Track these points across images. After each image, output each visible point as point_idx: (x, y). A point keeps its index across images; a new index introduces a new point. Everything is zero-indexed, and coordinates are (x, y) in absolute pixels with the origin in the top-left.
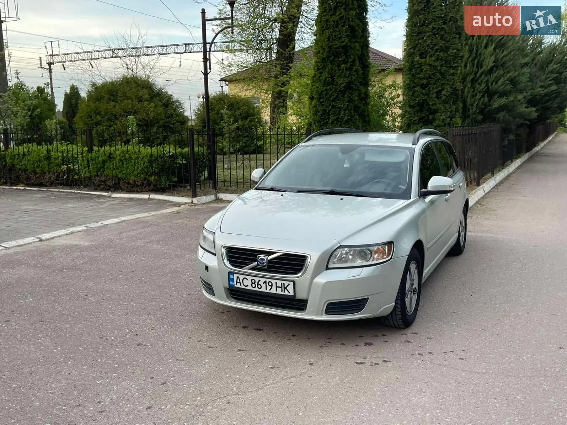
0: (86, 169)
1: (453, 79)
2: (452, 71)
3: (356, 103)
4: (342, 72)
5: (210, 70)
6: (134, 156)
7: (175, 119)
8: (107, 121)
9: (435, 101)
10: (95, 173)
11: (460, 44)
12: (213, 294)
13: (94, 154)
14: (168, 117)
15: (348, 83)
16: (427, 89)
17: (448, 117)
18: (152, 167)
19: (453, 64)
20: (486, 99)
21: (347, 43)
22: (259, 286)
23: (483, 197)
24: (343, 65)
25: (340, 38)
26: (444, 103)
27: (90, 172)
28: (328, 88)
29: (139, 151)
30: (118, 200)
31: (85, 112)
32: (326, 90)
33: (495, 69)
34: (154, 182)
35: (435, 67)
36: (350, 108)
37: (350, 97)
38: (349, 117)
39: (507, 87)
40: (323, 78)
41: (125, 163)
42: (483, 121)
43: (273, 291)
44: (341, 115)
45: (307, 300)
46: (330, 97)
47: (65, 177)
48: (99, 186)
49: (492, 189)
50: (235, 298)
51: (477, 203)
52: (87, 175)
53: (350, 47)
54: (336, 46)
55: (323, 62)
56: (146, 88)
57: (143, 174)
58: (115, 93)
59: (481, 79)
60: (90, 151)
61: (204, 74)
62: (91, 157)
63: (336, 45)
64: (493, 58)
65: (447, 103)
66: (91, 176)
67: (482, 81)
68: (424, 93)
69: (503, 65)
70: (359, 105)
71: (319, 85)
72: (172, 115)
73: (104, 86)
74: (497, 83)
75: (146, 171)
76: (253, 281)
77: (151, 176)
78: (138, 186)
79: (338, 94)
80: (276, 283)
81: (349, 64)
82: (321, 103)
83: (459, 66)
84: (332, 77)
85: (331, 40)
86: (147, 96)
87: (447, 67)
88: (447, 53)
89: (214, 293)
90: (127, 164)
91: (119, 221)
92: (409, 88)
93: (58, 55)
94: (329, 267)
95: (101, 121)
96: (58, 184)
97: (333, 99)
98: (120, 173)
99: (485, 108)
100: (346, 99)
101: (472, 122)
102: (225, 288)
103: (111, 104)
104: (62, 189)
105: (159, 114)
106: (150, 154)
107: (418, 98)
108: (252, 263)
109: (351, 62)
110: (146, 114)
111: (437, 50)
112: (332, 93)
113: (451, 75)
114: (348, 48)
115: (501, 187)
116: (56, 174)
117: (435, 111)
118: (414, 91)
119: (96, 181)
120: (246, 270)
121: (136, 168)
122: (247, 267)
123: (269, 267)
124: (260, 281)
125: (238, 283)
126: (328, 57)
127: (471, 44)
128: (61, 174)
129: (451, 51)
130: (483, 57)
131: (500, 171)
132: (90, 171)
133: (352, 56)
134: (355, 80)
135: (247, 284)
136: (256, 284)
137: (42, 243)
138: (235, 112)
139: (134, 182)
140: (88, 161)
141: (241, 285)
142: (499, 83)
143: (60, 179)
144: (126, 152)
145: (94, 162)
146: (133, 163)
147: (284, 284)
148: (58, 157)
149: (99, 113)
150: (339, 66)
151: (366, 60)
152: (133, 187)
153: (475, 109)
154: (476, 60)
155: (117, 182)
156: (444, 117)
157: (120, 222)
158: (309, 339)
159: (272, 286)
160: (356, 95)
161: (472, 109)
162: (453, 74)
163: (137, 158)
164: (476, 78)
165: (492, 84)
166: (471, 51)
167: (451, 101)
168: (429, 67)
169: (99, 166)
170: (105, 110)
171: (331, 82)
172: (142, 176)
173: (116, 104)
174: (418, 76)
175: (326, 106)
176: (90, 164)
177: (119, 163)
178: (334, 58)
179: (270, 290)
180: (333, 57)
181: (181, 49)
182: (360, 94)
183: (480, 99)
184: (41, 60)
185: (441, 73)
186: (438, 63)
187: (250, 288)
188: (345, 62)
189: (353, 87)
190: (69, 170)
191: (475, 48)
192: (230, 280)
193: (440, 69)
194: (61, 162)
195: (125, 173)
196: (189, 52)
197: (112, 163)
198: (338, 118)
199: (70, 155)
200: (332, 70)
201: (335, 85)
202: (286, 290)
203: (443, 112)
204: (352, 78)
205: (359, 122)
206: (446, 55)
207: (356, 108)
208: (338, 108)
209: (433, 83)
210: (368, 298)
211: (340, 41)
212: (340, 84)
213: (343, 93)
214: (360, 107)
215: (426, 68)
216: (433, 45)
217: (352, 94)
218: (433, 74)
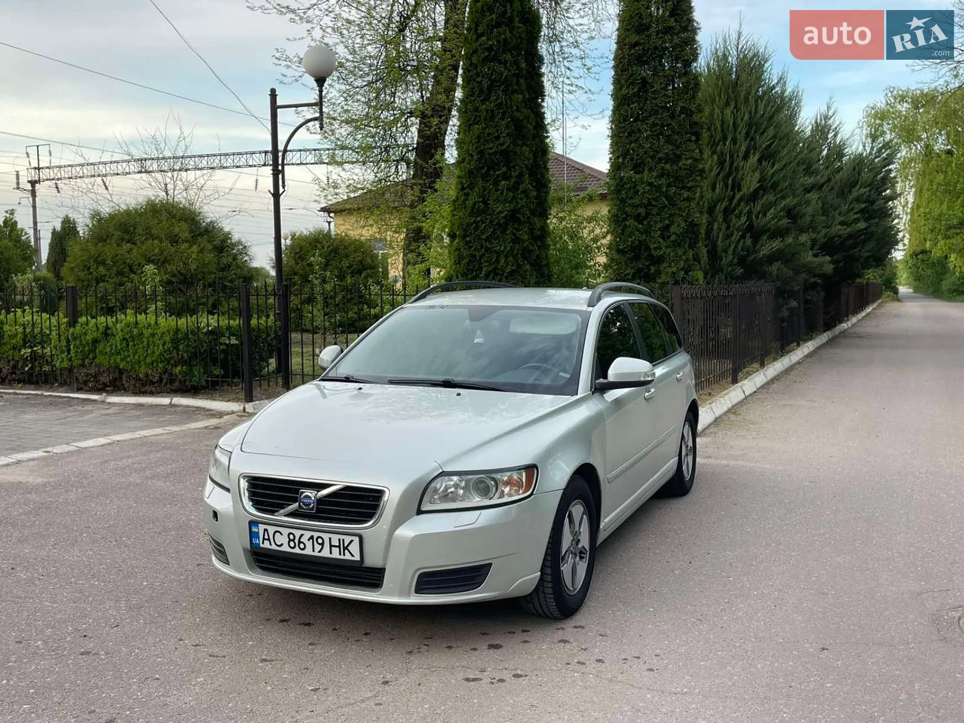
0: (64, 355)
1: (687, 207)
2: (686, 194)
3: (526, 244)
4: (502, 193)
5: (284, 188)
6: (147, 333)
7: (234, 272)
8: (116, 275)
9: (659, 242)
10: (80, 362)
11: (697, 151)
12: (226, 561)
13: (78, 327)
14: (223, 270)
15: (511, 210)
16: (645, 223)
17: (682, 269)
18: (178, 350)
19: (688, 183)
20: (749, 242)
21: (508, 146)
22: (302, 546)
23: (742, 401)
24: (503, 182)
25: (498, 138)
26: (673, 245)
27: (70, 360)
28: (479, 219)
29: (156, 322)
30: (116, 408)
31: (79, 261)
32: (474, 222)
33: (761, 192)
34: (180, 376)
35: (658, 188)
36: (515, 252)
37: (514, 234)
38: (514, 268)
39: (781, 222)
40: (470, 203)
41: (131, 344)
42: (746, 277)
43: (325, 553)
44: (501, 264)
45: (384, 569)
46: (483, 234)
47: (27, 369)
48: (86, 383)
49: (758, 389)
51: (729, 411)
52: (66, 364)
53: (515, 153)
54: (491, 151)
55: (470, 177)
56: (186, 221)
57: (161, 362)
58: (132, 229)
59: (740, 208)
60: (73, 323)
61: (272, 195)
62: (73, 334)
63: (491, 149)
64: (757, 175)
65: (679, 245)
66: (71, 366)
67: (741, 212)
68: (641, 230)
69: (774, 186)
70: (531, 247)
71: (464, 214)
72: (229, 266)
73: (112, 217)
74: (765, 215)
75: (167, 357)
76: (292, 537)
77: (176, 366)
78: (152, 383)
79: (495, 229)
80: (330, 539)
81: (513, 181)
82: (467, 243)
83: (698, 186)
84: (485, 202)
85: (482, 140)
86: (186, 234)
87: (678, 187)
88: (677, 165)
89: (227, 559)
90: (134, 345)
91: (109, 441)
92: (617, 221)
93: (47, 168)
94: (424, 508)
95: (106, 275)
96: (14, 380)
97: (487, 237)
98: (122, 360)
99: (748, 255)
100: (509, 237)
101: (726, 278)
102: (245, 550)
103: (125, 247)
104: (21, 389)
105: (208, 264)
106: (175, 327)
107: (631, 237)
108: (290, 505)
109: (516, 177)
110: (184, 264)
111: (660, 159)
112: (485, 228)
113: (684, 200)
114: (511, 154)
115: (775, 386)
116: (11, 363)
117: (660, 260)
118: (625, 226)
119: (81, 374)
120: (280, 517)
121: (149, 352)
122: (282, 511)
123: (319, 510)
124: (302, 535)
125: (265, 541)
126: (479, 169)
127: (722, 153)
128: (21, 363)
129: (684, 161)
130: (741, 173)
131: (775, 359)
132: (71, 357)
133: (517, 168)
134: (523, 206)
135: (281, 542)
136: (296, 541)
138: (340, 263)
139: (147, 375)
140: (68, 341)
141: (271, 544)
142: (769, 215)
143: (18, 372)
144: (133, 325)
145: (78, 342)
146: (145, 343)
147: (343, 540)
148: (16, 335)
149: (103, 263)
150: (496, 184)
151: (543, 176)
152: (143, 385)
153: (730, 257)
154: (731, 178)
155: (117, 375)
156: (674, 269)
157: (109, 444)
158: (391, 639)
159: (322, 544)
160: (526, 232)
161: (726, 257)
162: (688, 199)
163: (153, 335)
164: (732, 206)
165: (757, 217)
166: (721, 163)
167: (685, 243)
168: (647, 188)
169: (87, 349)
170: (113, 257)
171: (482, 209)
172: (160, 365)
173: (134, 246)
174: (630, 201)
175: (475, 250)
176: (72, 347)
177: (120, 344)
178: (488, 170)
179: (320, 552)
180: (486, 169)
181: (258, 159)
182: (532, 230)
183: (739, 240)
184: (18, 175)
185: (668, 197)
186: (663, 181)
187: (285, 548)
188: (506, 177)
189: (519, 218)
190: (34, 357)
191: (728, 159)
192: (253, 535)
193: (667, 191)
194: (21, 342)
195: (131, 361)
197: (110, 343)
198: (496, 268)
199: (37, 330)
200: (485, 190)
201: (490, 215)
202: (346, 551)
203: (673, 261)
204: (517, 203)
205: (531, 276)
206: (675, 168)
207: (526, 253)
208: (496, 252)
209: (655, 213)
210: (491, 564)
211: (498, 142)
212: (498, 213)
213: (503, 227)
214: (532, 251)
215: (643, 189)
216: (654, 151)
217: (518, 230)
218: (655, 199)
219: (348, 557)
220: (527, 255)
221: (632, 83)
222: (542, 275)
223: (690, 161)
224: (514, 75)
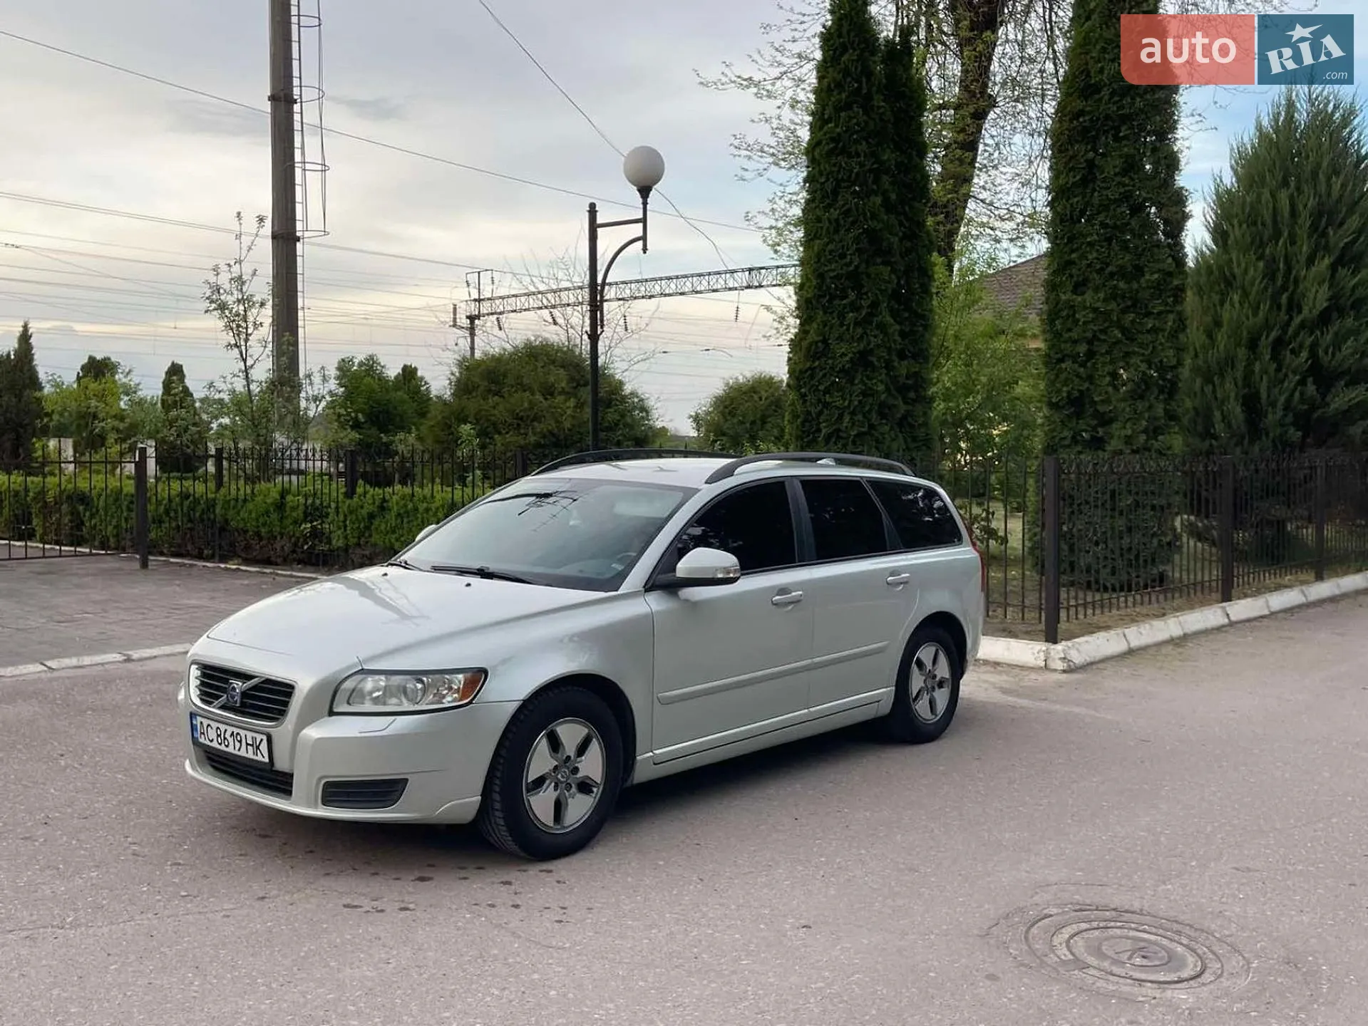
0: (339, 532)
2: (1151, 323)
3: (883, 397)
4: (848, 329)
5: (602, 327)
9: (1106, 393)
10: (355, 540)
13: (355, 499)
15: (859, 352)
16: (1089, 365)
19: (1153, 307)
20: (1312, 389)
21: (857, 267)
22: (226, 742)
23: (1218, 628)
24: (851, 314)
25: (843, 256)
27: (346, 537)
29: (432, 495)
32: (810, 368)
33: (1335, 315)
35: (1107, 314)
36: (867, 409)
37: (865, 385)
38: (863, 430)
40: (805, 344)
41: (405, 520)
43: (243, 753)
44: (845, 425)
45: (292, 775)
46: (820, 384)
47: (306, 547)
49: (1272, 613)
50: (214, 767)
52: (341, 543)
53: (869, 276)
54: (832, 274)
55: (808, 308)
58: (501, 378)
59: (1299, 339)
60: (350, 494)
61: (590, 337)
62: (349, 506)
63: (834, 270)
64: (1326, 290)
65: (1142, 397)
66: (347, 545)
67: (1300, 346)
68: (1084, 376)
69: (1356, 306)
70: (891, 401)
74: (1338, 349)
76: (219, 732)
80: (246, 736)
81: (864, 313)
82: (803, 396)
84: (825, 341)
85: (822, 260)
87: (1138, 314)
88: (1138, 282)
90: (408, 522)
92: (1049, 363)
93: (489, 299)
94: (335, 710)
96: (294, 560)
97: (826, 388)
99: (1311, 410)
100: (859, 388)
101: (1275, 446)
104: (300, 571)
106: (450, 501)
107: (1068, 386)
109: (868, 307)
110: (557, 421)
111: (1112, 275)
112: (824, 375)
113: (1148, 331)
114: (864, 276)
116: (293, 540)
118: (1061, 371)
123: (242, 704)
124: (226, 730)
125: (201, 735)
127: (1273, 257)
128: (301, 540)
129: (1147, 277)
130: (1301, 287)
132: (347, 535)
135: (210, 738)
136: (222, 737)
137: (130, 666)
140: (345, 515)
141: (206, 739)
142: (1345, 350)
143: (299, 550)
144: (408, 498)
145: (354, 517)
147: (256, 738)
148: (298, 506)
150: (842, 316)
153: (1280, 413)
154: (1286, 295)
156: (1129, 432)
159: (240, 742)
161: (1274, 413)
162: (1154, 330)
164: (1287, 337)
165: (1326, 353)
168: (1092, 315)
169: (362, 525)
170: (476, 414)
176: (348, 522)
179: (239, 750)
181: (743, 278)
183: (1295, 387)
184: (455, 309)
185: (1124, 330)
186: (1113, 305)
187: (215, 744)
188: (855, 307)
189: (872, 362)
190: (316, 534)
192: (193, 728)
193: (1119, 320)
194: (302, 515)
196: (756, 287)
197: (386, 519)
199: (318, 502)
200: (825, 325)
201: (831, 358)
202: (258, 751)
204: (869, 342)
207: (884, 411)
208: (837, 408)
209: (1104, 351)
210: (407, 780)
211: (844, 261)
212: (841, 356)
213: (847, 373)
214: (895, 406)
215: (1084, 316)
216: (1102, 263)
217: (871, 379)
218: (1101, 331)
219: (259, 758)
220: (887, 411)
221: (1071, 170)
222: (914, 439)
223: (1156, 276)
224: (870, 171)
